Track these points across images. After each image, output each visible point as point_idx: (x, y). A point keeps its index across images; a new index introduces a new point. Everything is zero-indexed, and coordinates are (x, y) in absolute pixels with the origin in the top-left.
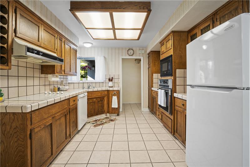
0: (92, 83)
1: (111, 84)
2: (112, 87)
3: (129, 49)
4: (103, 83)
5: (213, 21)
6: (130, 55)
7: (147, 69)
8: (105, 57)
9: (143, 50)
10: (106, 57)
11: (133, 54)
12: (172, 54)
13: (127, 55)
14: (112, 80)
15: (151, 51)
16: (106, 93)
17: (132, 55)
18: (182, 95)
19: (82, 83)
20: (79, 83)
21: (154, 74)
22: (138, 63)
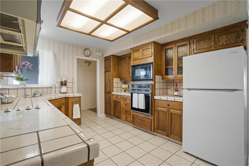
0: (42, 88)
1: (64, 89)
2: (66, 93)
3: (86, 49)
4: (51, 87)
5: (190, 42)
6: (86, 56)
7: (104, 73)
8: (54, 54)
9: (100, 52)
10: (56, 54)
11: (90, 55)
12: (153, 62)
13: (83, 54)
14: (65, 85)
15: (113, 55)
16: (64, 100)
17: (88, 56)
18: (166, 97)
19: (22, 88)
20: (17, 89)
21: (114, 79)
22: (88, 66)
